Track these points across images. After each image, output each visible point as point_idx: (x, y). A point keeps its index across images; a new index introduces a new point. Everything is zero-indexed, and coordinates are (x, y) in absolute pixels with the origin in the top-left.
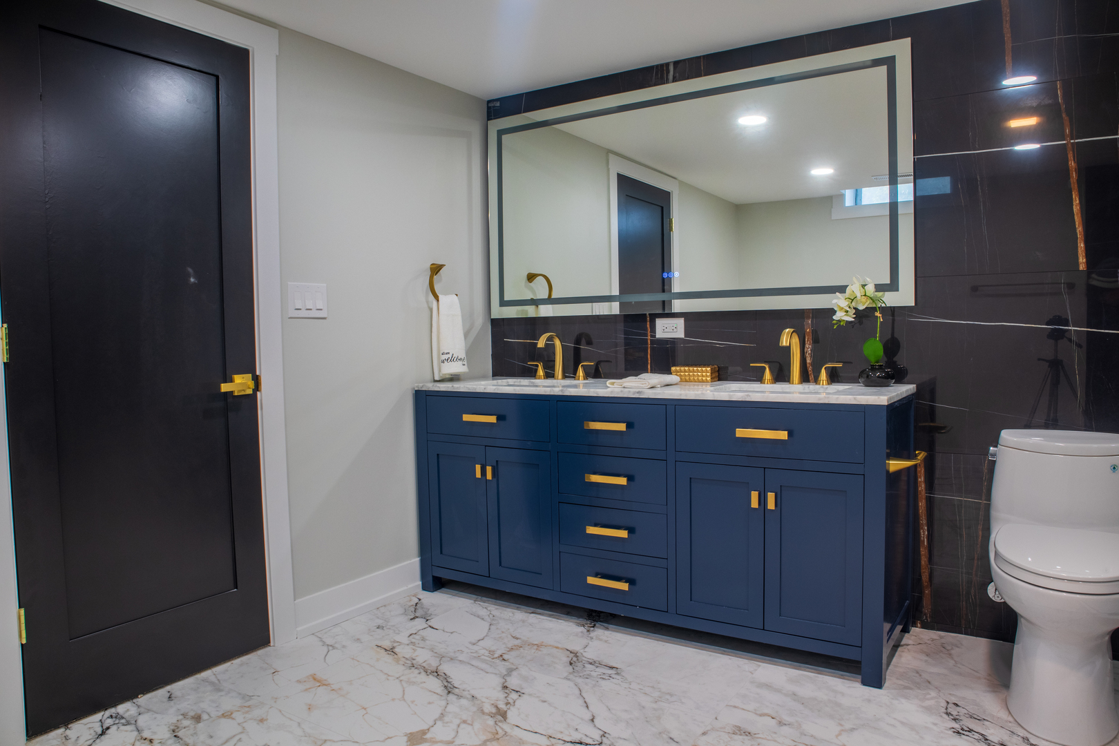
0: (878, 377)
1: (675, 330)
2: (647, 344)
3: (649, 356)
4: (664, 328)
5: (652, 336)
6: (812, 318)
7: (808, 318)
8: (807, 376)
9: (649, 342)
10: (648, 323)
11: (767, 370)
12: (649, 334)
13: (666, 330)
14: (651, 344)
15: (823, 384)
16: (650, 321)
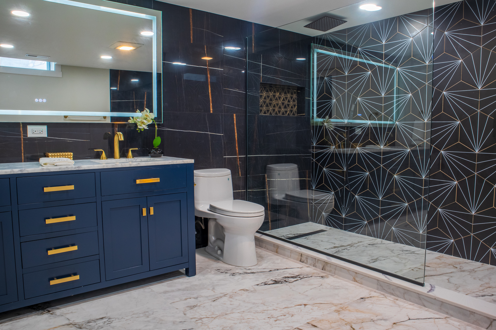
0: (159, 153)
1: (41, 132)
2: (21, 140)
3: (22, 148)
4: (34, 131)
5: (24, 136)
6: (118, 127)
7: (116, 127)
8: (123, 155)
9: (22, 139)
10: (21, 128)
11: (104, 152)
12: (22, 134)
13: (35, 132)
14: (23, 141)
15: (130, 158)
16: (23, 127)
